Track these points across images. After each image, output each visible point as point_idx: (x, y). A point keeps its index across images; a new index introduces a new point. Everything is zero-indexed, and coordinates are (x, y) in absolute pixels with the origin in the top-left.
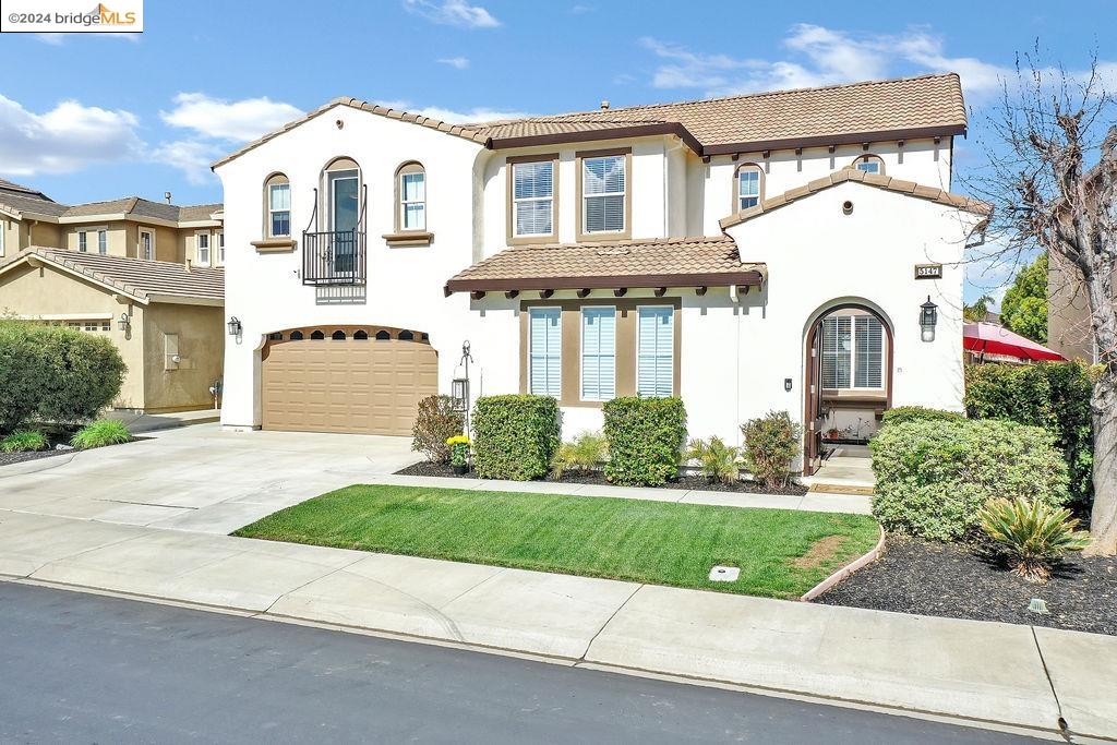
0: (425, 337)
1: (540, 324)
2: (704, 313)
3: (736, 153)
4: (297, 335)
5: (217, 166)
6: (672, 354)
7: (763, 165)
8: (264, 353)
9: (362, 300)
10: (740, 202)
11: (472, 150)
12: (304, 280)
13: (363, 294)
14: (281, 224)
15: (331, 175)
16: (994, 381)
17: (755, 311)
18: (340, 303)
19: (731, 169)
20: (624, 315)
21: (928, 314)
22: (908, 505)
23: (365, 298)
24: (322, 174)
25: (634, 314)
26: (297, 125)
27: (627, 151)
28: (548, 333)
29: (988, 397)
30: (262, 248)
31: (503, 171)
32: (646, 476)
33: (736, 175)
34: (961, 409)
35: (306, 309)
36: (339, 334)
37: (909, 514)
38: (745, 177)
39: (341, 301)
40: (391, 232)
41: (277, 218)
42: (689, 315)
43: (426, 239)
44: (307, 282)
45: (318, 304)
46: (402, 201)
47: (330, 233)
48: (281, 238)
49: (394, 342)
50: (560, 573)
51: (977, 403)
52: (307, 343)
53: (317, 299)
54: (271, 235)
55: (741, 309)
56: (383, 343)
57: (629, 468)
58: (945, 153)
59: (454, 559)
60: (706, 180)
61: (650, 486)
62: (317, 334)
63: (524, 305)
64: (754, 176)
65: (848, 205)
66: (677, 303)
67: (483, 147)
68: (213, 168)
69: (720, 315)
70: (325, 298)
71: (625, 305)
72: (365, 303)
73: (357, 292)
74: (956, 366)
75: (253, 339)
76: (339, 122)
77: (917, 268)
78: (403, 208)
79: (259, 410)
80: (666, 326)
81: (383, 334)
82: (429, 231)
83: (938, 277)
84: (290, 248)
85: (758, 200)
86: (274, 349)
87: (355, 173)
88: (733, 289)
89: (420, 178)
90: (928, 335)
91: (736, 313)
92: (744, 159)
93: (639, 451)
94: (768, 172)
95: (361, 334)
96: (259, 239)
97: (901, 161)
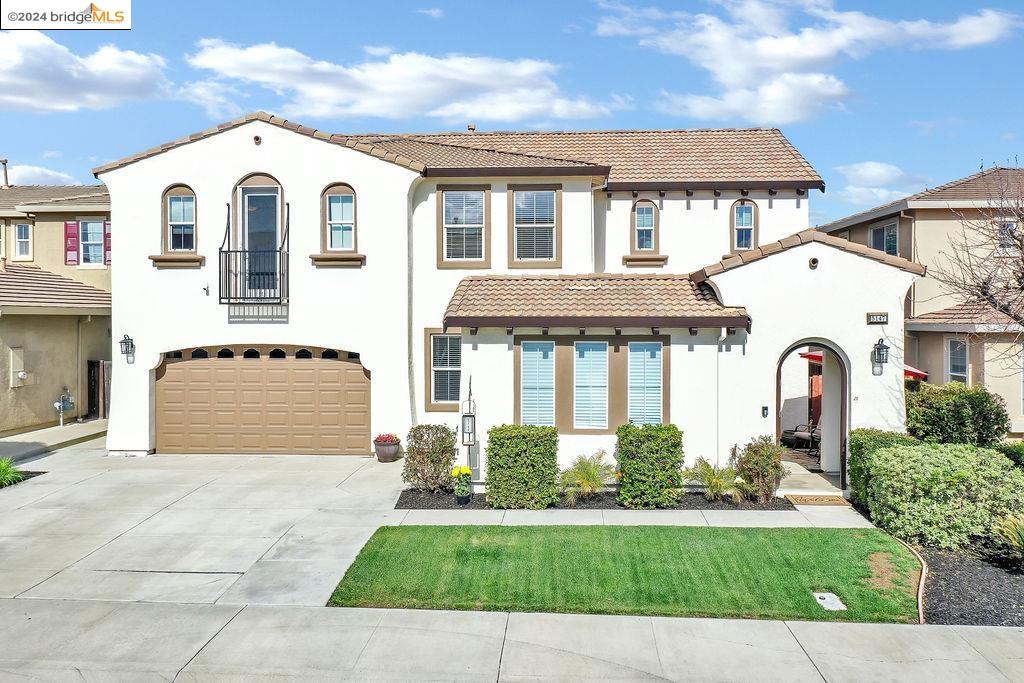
0: (354, 357)
1: (532, 358)
2: (691, 349)
3: (634, 190)
4: (200, 353)
5: (102, 172)
6: (661, 385)
7: (657, 202)
8: (159, 373)
9: (284, 319)
10: (637, 232)
11: (407, 178)
12: (220, 298)
13: (284, 314)
14: (183, 238)
15: (245, 191)
16: (931, 407)
17: (736, 348)
18: (258, 322)
19: (629, 204)
20: (617, 350)
21: (879, 353)
22: (925, 522)
23: (287, 317)
24: (235, 189)
25: (625, 349)
26: (205, 137)
27: (558, 187)
28: (542, 365)
29: (926, 420)
30: (160, 262)
31: (433, 197)
32: (659, 500)
33: (634, 209)
34: (904, 430)
35: (216, 327)
36: (251, 353)
37: (926, 529)
38: (641, 211)
39: (258, 320)
40: (317, 252)
41: (177, 231)
42: (678, 351)
43: (358, 261)
44: (223, 301)
45: (230, 322)
46: (328, 222)
47: (244, 251)
48: (182, 253)
49: (316, 362)
50: (701, 617)
51: (918, 425)
52: (213, 361)
53: (230, 317)
54: (170, 249)
55: (724, 346)
56: (304, 362)
57: (643, 493)
58: (804, 202)
59: (591, 612)
60: (608, 212)
61: (663, 508)
62: (226, 353)
63: (518, 340)
64: (649, 211)
65: (814, 262)
66: (667, 340)
67: (419, 174)
68: (96, 175)
69: (706, 352)
70: (239, 317)
71: (617, 341)
72: (287, 322)
73: (277, 311)
74: (899, 395)
75: (148, 357)
76: (257, 138)
77: (869, 316)
78: (328, 227)
79: (153, 433)
80: (654, 360)
81: (304, 353)
82: (361, 252)
83: (886, 323)
84: (198, 264)
85: (653, 232)
86: (172, 368)
87: (275, 190)
88: (724, 330)
89: (348, 199)
90: (877, 369)
91: (720, 350)
92: (641, 196)
93: (654, 477)
94: (662, 208)
95: (277, 353)
96: (158, 252)
97: (771, 206)
